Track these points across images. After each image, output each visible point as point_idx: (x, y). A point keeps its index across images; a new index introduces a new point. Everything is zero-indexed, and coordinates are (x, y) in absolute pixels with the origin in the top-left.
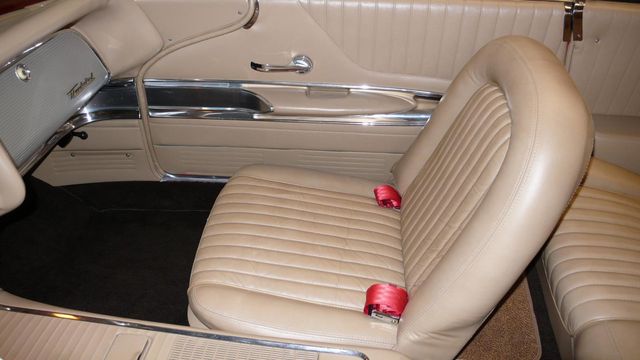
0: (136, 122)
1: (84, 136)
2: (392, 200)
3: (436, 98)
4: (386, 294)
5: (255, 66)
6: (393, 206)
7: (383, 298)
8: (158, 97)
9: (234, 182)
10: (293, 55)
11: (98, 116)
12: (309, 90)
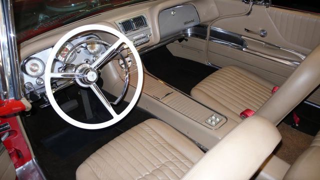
0: (204, 41)
1: (187, 40)
10: (260, 29)
11: (192, 35)
12: (265, 45)
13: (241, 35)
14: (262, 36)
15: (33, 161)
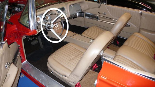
0: (83, 18)
1: (76, 18)
5: (99, 13)
8: (87, 15)
9: (89, 28)
10: (104, 12)
11: (79, 16)
13: (97, 15)
14: (105, 15)
15: (26, 61)
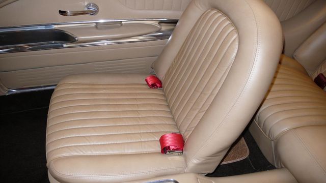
2: (156, 84)
3: (174, 22)
4: (170, 139)
6: (157, 87)
7: (169, 142)
9: (59, 89)
12: (97, 25)
